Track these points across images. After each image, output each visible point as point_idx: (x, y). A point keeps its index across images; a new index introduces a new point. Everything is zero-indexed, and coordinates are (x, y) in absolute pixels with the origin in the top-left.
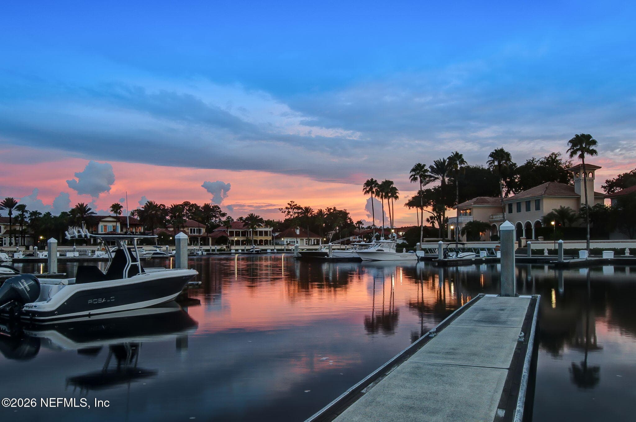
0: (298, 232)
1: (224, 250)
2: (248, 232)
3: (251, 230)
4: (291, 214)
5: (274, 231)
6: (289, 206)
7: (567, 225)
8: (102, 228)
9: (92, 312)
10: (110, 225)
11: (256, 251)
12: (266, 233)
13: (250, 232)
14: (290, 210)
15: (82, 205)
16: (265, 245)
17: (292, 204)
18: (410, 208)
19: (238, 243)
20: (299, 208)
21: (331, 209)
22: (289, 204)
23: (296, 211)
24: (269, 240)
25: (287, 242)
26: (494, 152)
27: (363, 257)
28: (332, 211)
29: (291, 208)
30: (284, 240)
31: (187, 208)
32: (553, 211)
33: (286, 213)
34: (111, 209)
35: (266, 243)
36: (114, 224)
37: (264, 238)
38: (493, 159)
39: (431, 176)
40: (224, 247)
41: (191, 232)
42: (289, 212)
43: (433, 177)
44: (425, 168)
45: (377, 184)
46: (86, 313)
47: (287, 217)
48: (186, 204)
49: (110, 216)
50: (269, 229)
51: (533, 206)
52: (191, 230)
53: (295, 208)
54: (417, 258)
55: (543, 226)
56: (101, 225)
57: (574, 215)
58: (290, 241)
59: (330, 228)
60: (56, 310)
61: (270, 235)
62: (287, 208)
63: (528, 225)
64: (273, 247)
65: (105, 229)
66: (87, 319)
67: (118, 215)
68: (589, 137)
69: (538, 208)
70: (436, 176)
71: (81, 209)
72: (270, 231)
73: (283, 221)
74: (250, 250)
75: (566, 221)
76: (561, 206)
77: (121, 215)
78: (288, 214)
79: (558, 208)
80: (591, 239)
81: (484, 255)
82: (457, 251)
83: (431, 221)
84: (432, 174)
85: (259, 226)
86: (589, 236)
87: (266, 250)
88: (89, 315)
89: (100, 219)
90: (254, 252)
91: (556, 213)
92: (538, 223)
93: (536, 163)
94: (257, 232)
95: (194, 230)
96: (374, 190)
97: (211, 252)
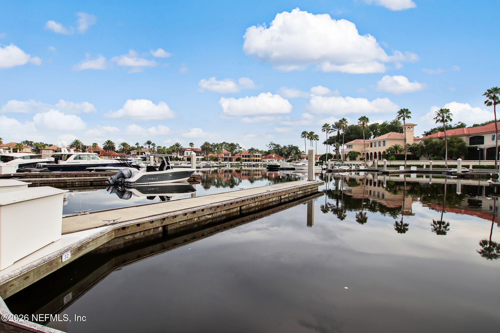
0: (274, 156)
1: (239, 164)
2: (250, 156)
3: (252, 155)
4: (271, 147)
5: (262, 155)
6: (270, 144)
7: (398, 153)
8: (186, 154)
9: (150, 183)
10: (189, 152)
11: (253, 165)
12: (259, 156)
13: (251, 155)
14: (271, 146)
15: (178, 143)
16: (258, 162)
17: (272, 143)
18: (325, 145)
19: (246, 161)
20: (275, 145)
21: (290, 145)
22: (270, 143)
23: (274, 146)
24: (260, 159)
25: (268, 160)
26: (361, 117)
27: (296, 168)
28: (291, 146)
29: (271, 145)
30: (267, 160)
31: (225, 145)
32: (392, 146)
33: (269, 147)
34: (189, 145)
35: (259, 161)
36: (191, 152)
37: (258, 159)
38: (360, 121)
39: (332, 130)
40: (239, 162)
41: (225, 156)
42: (270, 147)
43: (334, 130)
44: (329, 126)
45: (308, 133)
46: (147, 183)
47: (270, 149)
48: (224, 143)
49: (189, 148)
50: (260, 155)
51: (382, 144)
52: (225, 154)
53: (273, 145)
54: (322, 169)
55: (386, 153)
56: (185, 152)
57: (402, 148)
58: (270, 160)
59: (289, 154)
60: (135, 182)
61: (261, 157)
62: (269, 145)
63: (380, 153)
64: (261, 163)
65: (187, 154)
66: (147, 185)
67: (192, 148)
68: (407, 110)
69: (384, 145)
70: (335, 129)
71: (177, 145)
72: (261, 156)
73: (268, 151)
74: (250, 164)
75: (398, 151)
76: (396, 144)
77: (194, 148)
78: (270, 148)
79: (394, 145)
80: (407, 160)
81: (353, 168)
82: (339, 165)
83: (335, 151)
84: (333, 129)
85: (255, 153)
86: (406, 159)
87: (258, 164)
88: (148, 184)
89: (185, 150)
90: (252, 165)
91: (393, 148)
92: (384, 152)
93: (387, 123)
94: (254, 156)
95: (226, 154)
96: (306, 136)
97: (233, 165)
